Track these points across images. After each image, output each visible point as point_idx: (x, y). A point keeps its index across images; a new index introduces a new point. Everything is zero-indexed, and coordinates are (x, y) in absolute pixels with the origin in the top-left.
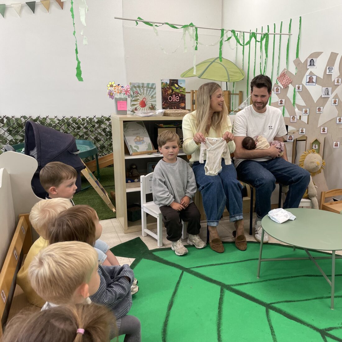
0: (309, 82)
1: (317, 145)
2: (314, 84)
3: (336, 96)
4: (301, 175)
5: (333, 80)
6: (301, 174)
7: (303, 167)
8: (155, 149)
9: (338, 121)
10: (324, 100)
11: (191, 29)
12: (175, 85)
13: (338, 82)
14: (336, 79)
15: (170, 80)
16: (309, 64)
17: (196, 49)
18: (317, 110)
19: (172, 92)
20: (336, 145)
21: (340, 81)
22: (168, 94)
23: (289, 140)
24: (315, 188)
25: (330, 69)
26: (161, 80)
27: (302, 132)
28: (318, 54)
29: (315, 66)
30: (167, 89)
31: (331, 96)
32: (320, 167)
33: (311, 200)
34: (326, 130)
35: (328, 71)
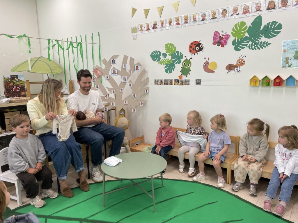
0: (113, 74)
1: (123, 112)
2: (117, 75)
3: (130, 82)
4: (119, 133)
5: (127, 72)
6: (119, 131)
7: (118, 127)
8: (3, 129)
9: (133, 96)
10: (123, 84)
11: (25, 39)
12: (16, 79)
13: (130, 73)
14: (129, 71)
15: (11, 76)
16: (112, 62)
17: (30, 52)
18: (120, 91)
19: (14, 84)
20: (134, 111)
21: (131, 72)
22: (10, 86)
23: (105, 110)
24: (127, 139)
25: (125, 65)
26: (3, 76)
27: (113, 105)
28: (116, 56)
29: (115, 63)
30: (9, 82)
31: (127, 81)
32: (127, 125)
33: (125, 147)
34: (127, 102)
35: (124, 66)
